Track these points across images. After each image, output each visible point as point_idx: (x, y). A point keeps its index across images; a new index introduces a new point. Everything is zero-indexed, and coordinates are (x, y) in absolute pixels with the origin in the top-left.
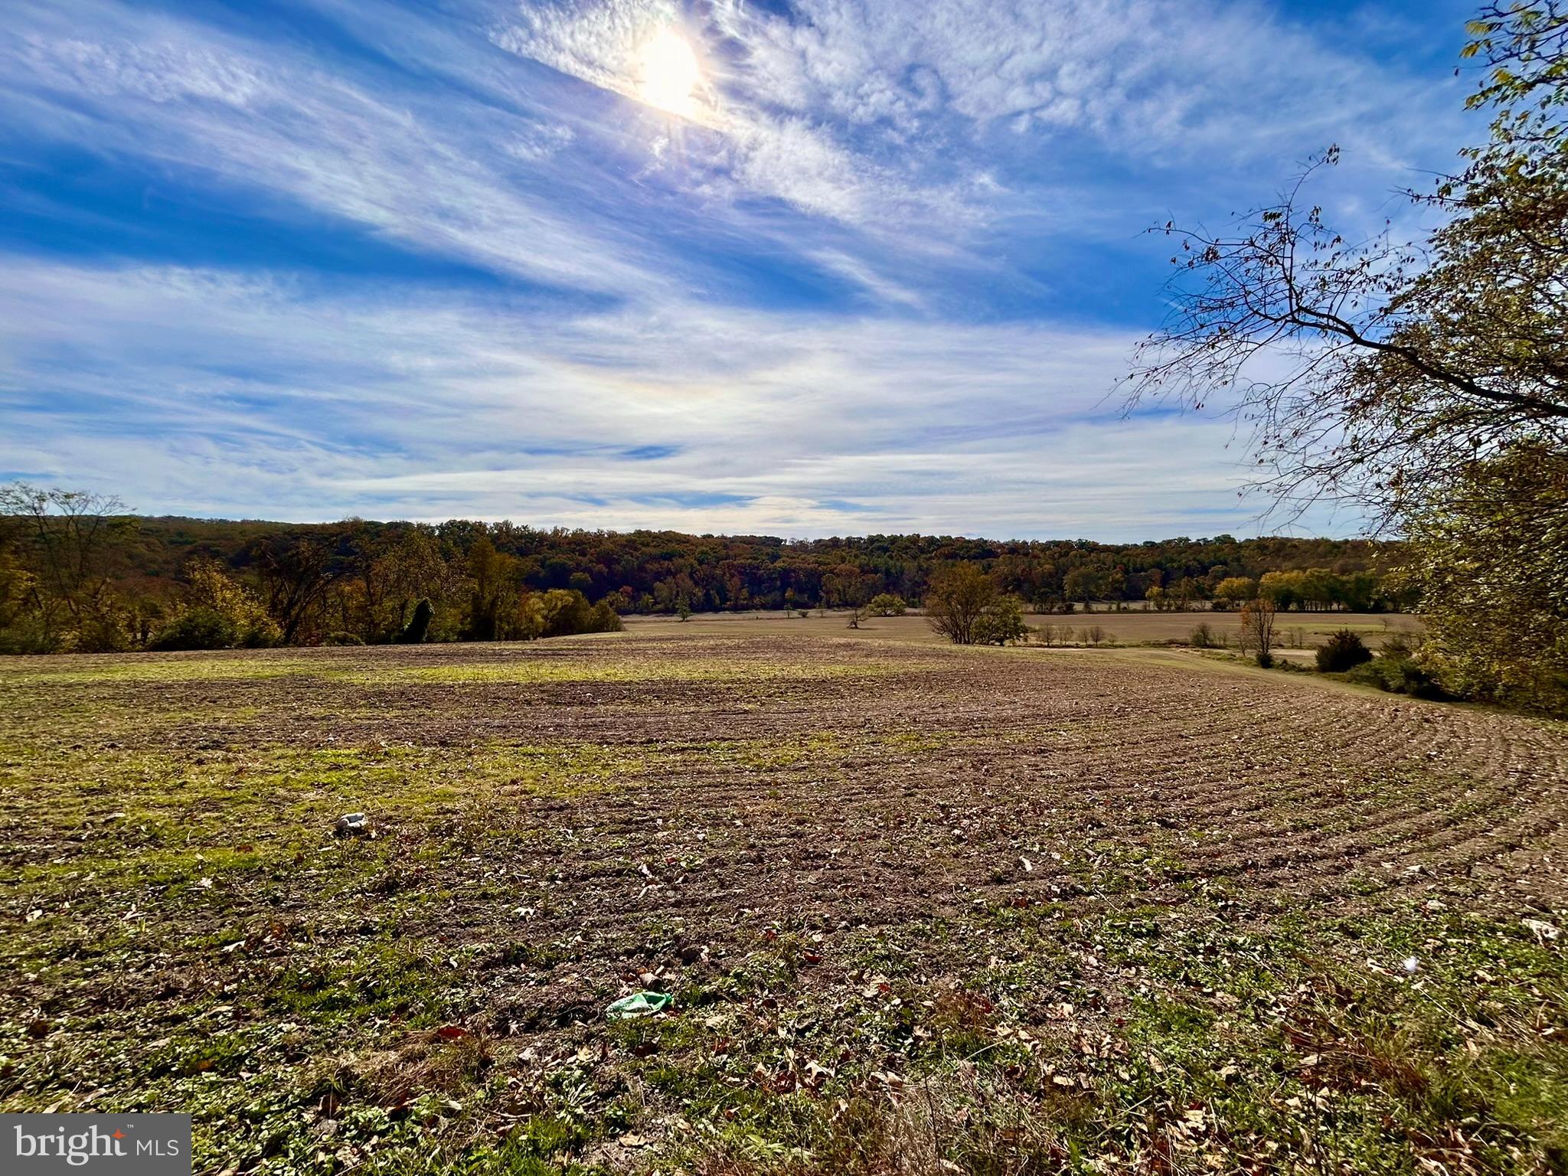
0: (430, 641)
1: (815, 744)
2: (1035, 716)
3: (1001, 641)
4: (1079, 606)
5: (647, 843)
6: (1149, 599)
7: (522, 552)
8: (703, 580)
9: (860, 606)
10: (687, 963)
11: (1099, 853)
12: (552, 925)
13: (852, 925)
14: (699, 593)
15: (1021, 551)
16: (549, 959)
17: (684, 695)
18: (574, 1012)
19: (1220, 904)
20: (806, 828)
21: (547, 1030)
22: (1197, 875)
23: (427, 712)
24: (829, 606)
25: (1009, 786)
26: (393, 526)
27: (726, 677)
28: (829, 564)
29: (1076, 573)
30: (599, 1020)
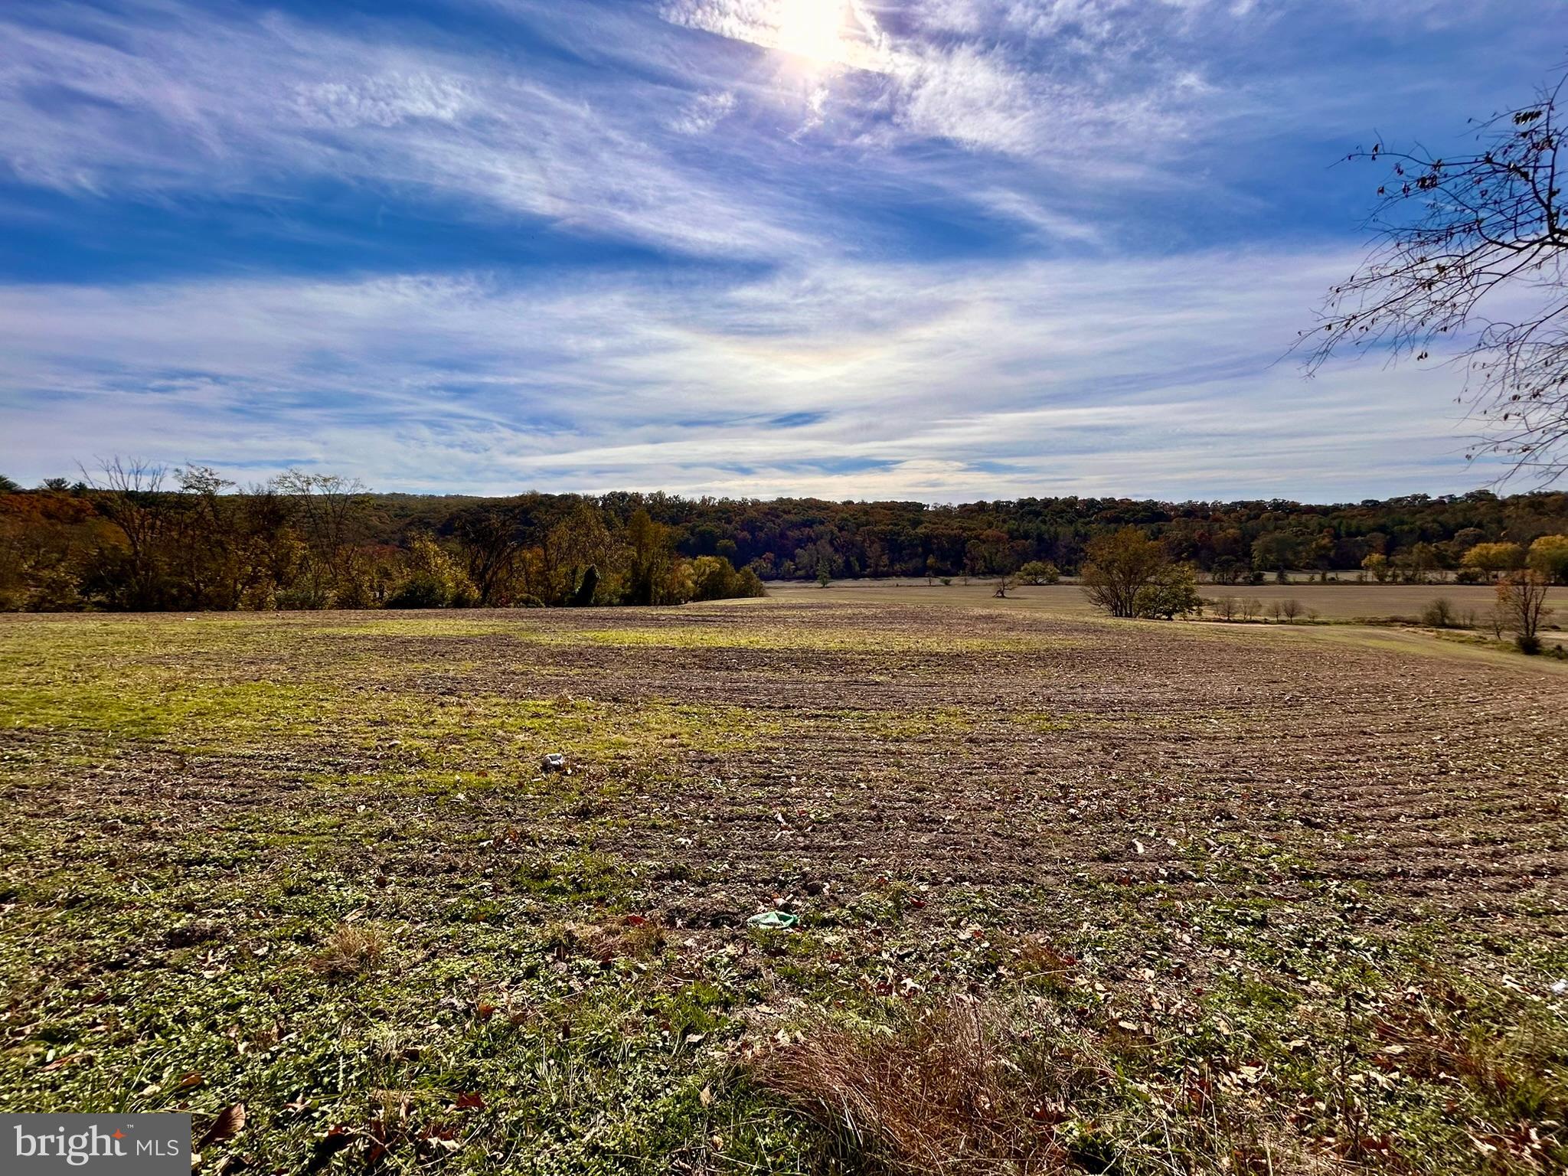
0: (597, 604)
1: (942, 718)
2: (1185, 701)
3: (1169, 614)
4: (1270, 576)
5: (782, 796)
6: (1367, 568)
7: (674, 521)
8: (843, 546)
9: (1008, 574)
10: (811, 894)
11: (1221, 844)
12: (706, 854)
13: (956, 881)
14: (839, 560)
15: (1200, 514)
16: (704, 879)
17: (819, 664)
18: (723, 918)
19: (1346, 906)
20: (925, 795)
21: (703, 928)
22: (1329, 876)
23: (601, 671)
24: (974, 573)
25: (1137, 771)
26: (564, 498)
27: (861, 648)
28: (975, 529)
29: (1268, 538)
30: (742, 927)
